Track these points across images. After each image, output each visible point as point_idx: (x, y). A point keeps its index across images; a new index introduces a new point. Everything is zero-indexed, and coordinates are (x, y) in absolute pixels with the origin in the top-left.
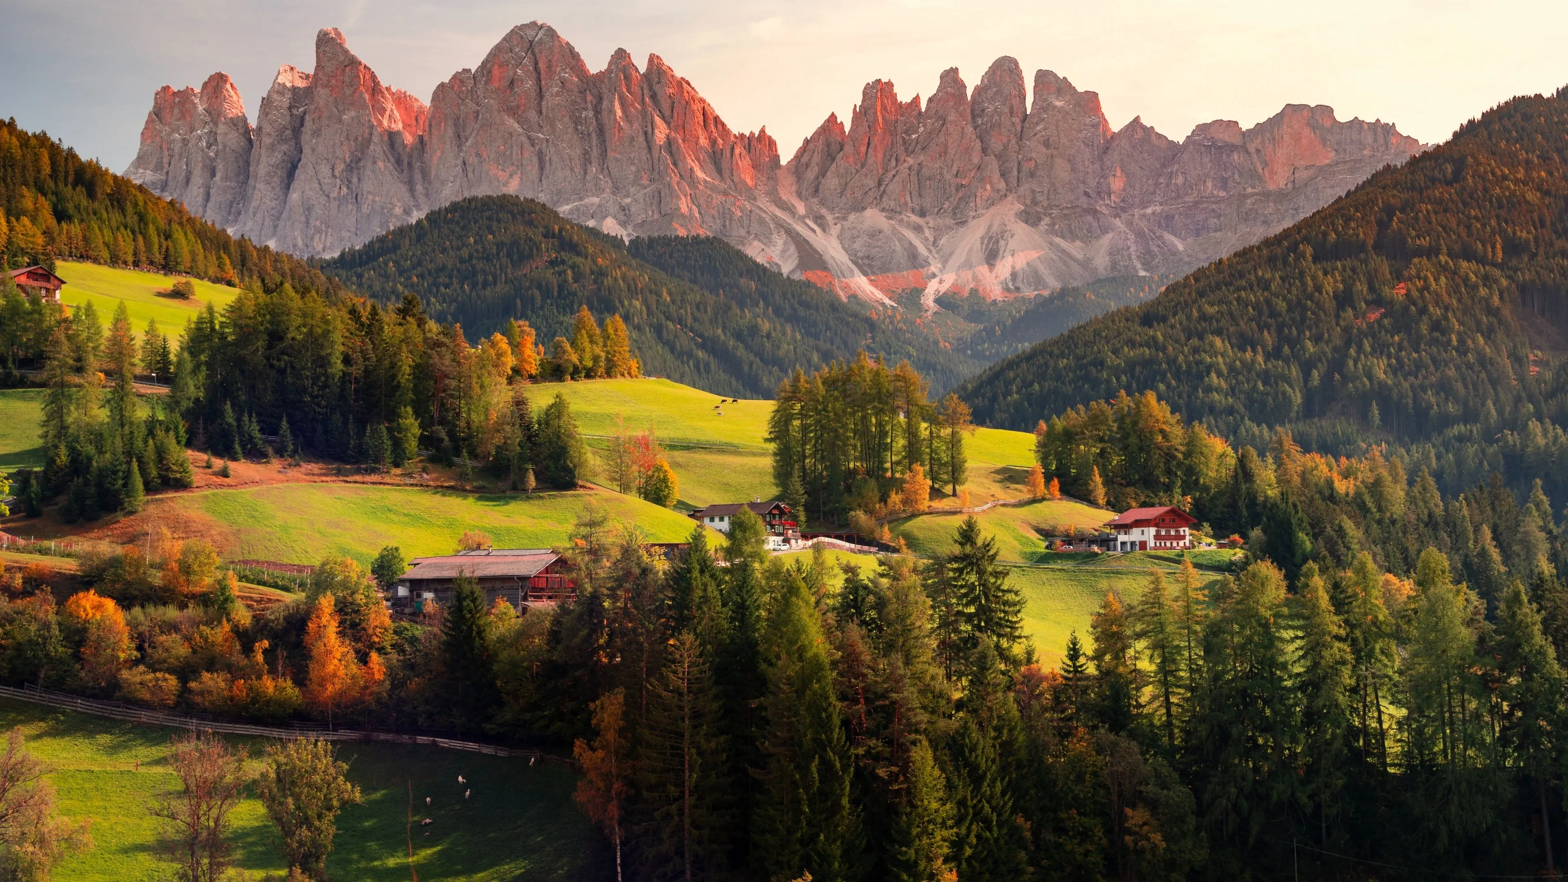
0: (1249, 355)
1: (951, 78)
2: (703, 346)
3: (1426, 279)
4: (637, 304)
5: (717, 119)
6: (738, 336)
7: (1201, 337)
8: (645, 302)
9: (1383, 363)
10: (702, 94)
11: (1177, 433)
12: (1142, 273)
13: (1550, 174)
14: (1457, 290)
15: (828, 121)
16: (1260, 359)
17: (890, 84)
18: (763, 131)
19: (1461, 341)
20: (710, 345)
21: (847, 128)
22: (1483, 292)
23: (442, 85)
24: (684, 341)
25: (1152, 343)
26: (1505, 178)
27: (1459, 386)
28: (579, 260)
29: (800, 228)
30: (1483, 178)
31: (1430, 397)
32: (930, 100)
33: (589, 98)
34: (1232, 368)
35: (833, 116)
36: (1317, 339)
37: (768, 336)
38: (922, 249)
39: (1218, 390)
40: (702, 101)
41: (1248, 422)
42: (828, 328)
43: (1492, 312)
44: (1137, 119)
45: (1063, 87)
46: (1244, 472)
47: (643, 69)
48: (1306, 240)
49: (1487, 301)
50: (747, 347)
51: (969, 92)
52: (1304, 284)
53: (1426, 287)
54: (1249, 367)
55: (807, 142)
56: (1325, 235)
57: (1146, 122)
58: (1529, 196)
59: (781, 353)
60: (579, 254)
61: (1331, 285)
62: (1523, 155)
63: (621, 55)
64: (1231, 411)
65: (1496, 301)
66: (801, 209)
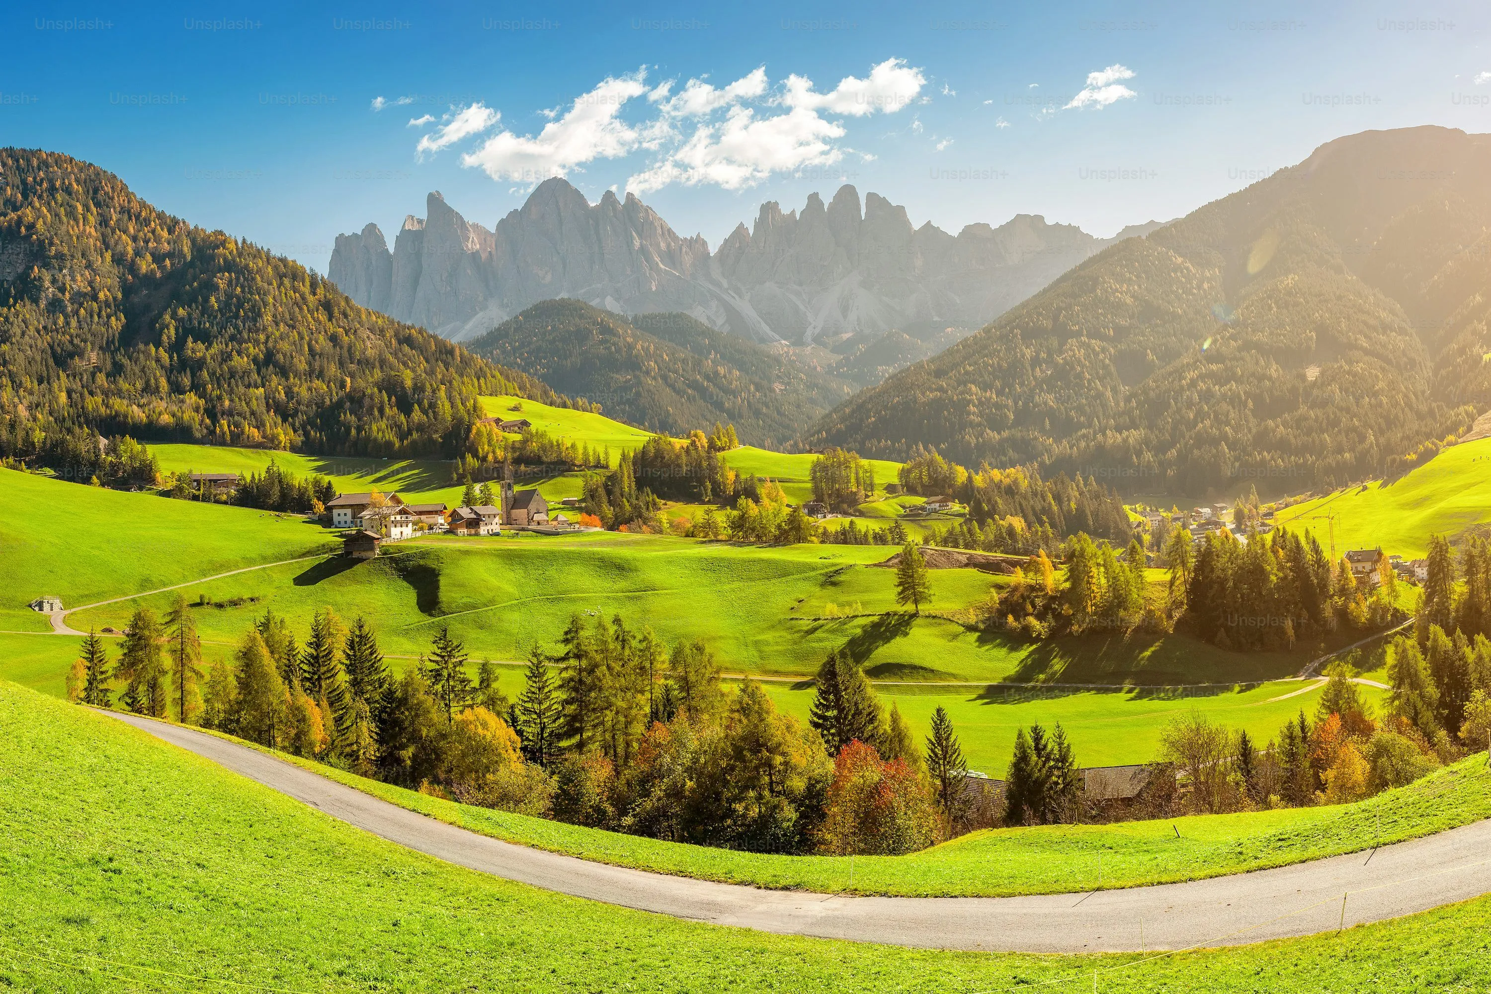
0: (988, 394)
1: (814, 199)
2: (689, 386)
3: (1073, 351)
4: (652, 364)
5: (669, 230)
6: (707, 377)
7: (965, 386)
8: (656, 362)
9: (1052, 396)
10: (659, 215)
11: (945, 467)
12: (936, 319)
13: (1140, 287)
14: (1089, 356)
15: (738, 228)
16: (994, 396)
17: (776, 204)
18: (698, 235)
19: (1089, 384)
20: (695, 385)
21: (751, 232)
22: (1101, 356)
23: (502, 221)
24: (679, 385)
25: (941, 389)
26: (1117, 290)
27: (1087, 408)
28: (616, 339)
29: (725, 297)
30: (1106, 291)
31: (1073, 413)
32: (802, 213)
33: (591, 222)
34: (979, 400)
35: (742, 224)
36: (1022, 384)
37: (725, 376)
38: (802, 307)
39: (974, 413)
40: (660, 219)
41: (988, 431)
42: (753, 365)
43: (1105, 367)
44: (929, 222)
45: (884, 202)
46: (970, 479)
47: (622, 202)
48: (1017, 327)
49: (1102, 361)
50: (714, 385)
51: (826, 207)
52: (1016, 353)
53: (1074, 355)
54: (989, 400)
55: (726, 241)
56: (1028, 323)
57: (935, 224)
58: (1128, 301)
59: (733, 386)
60: (615, 335)
61: (1028, 353)
62: (1128, 275)
63: (609, 195)
64: (979, 424)
65: (1107, 361)
66: (725, 284)
